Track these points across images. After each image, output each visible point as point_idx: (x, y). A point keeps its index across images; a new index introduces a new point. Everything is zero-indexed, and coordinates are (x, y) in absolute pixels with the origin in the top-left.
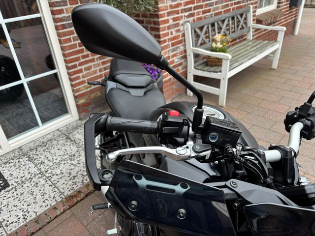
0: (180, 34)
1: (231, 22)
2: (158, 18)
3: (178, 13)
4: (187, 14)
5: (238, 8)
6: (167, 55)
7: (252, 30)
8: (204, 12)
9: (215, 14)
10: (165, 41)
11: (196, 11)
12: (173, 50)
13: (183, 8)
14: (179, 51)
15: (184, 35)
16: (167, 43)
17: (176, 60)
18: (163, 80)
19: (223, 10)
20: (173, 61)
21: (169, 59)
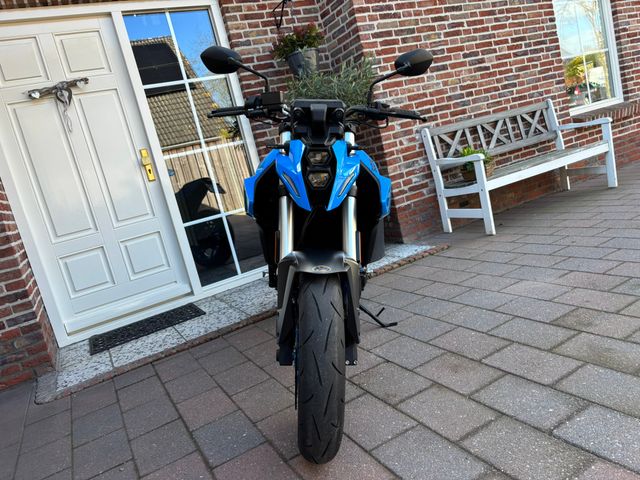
0: (417, 144)
1: (510, 126)
5: (520, 105)
6: (399, 172)
7: (560, 134)
8: (453, 114)
9: (475, 116)
10: (392, 153)
11: (438, 114)
12: (408, 166)
13: (415, 110)
14: (417, 167)
15: (422, 145)
16: (395, 156)
17: (414, 179)
18: (397, 206)
19: (491, 110)
20: (410, 180)
21: (403, 177)
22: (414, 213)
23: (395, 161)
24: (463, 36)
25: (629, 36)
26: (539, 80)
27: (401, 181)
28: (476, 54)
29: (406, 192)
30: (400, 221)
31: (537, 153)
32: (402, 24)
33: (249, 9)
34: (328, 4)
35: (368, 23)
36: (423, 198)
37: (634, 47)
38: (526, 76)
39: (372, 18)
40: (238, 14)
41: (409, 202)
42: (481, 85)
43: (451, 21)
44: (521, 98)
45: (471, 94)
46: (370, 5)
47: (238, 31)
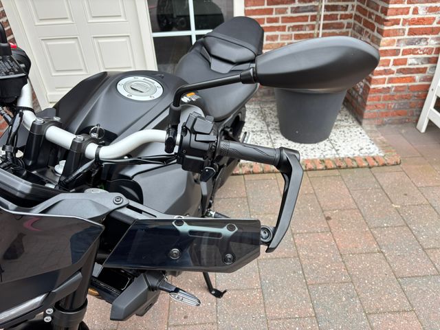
6: (394, 47)
10: (397, 22)
12: (411, 43)
16: (400, 26)
18: (372, 86)
20: (407, 59)
21: (397, 55)
22: (392, 98)
23: (396, 33)
27: (392, 58)
29: (393, 73)
30: (368, 103)
36: (410, 84)
41: (390, 85)
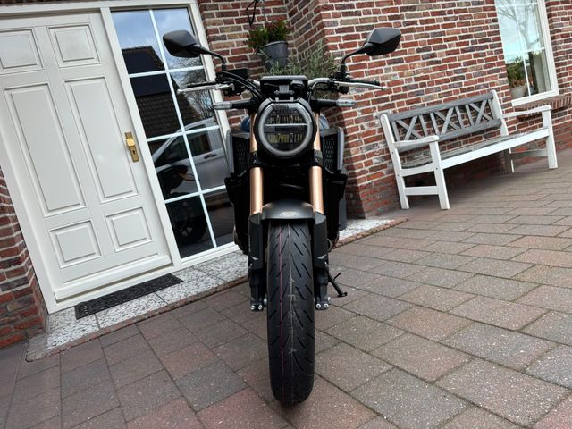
0: (377, 129)
1: (459, 114)
2: (341, 110)
3: (368, 104)
4: (383, 104)
5: (468, 95)
6: (360, 154)
8: (409, 103)
9: (428, 104)
10: (354, 137)
11: (395, 102)
12: (369, 149)
13: (374, 98)
14: (377, 149)
15: (381, 130)
16: (357, 139)
17: (374, 160)
18: (359, 185)
19: (442, 99)
20: (371, 161)
21: (364, 158)
22: (375, 191)
23: (357, 144)
24: (417, 33)
25: (563, 36)
26: (484, 73)
27: (363, 161)
28: (429, 49)
29: (367, 172)
30: (362, 199)
31: (484, 139)
32: (362, 21)
33: (225, 7)
34: (295, 3)
35: (332, 19)
36: (382, 178)
37: (566, 47)
38: (473, 69)
39: (336, 15)
40: (214, 11)
41: (370, 181)
42: (433, 77)
43: (406, 20)
44: (469, 89)
45: (424, 85)
46: (334, 4)
47: (215, 27)
